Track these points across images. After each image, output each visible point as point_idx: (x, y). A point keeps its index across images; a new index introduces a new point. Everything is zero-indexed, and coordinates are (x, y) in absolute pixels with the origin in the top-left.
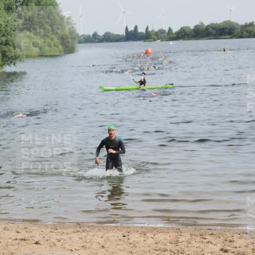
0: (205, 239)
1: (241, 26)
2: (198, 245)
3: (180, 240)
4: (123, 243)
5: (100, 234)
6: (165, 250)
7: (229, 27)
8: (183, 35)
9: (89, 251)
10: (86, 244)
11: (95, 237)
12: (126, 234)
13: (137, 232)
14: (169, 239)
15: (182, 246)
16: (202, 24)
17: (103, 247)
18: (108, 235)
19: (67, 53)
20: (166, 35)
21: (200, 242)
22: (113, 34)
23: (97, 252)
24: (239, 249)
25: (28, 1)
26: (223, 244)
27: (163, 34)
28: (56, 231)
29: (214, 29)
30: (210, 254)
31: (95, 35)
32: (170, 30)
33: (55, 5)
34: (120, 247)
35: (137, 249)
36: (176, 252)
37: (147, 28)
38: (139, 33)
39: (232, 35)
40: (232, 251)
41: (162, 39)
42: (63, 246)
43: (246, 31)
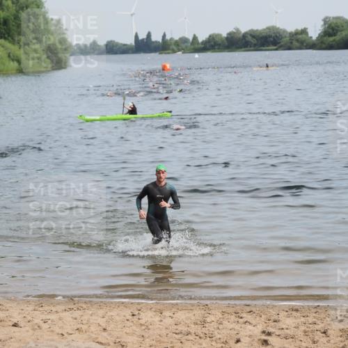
0: (241, 318)
1: (290, 33)
2: (231, 326)
3: (208, 320)
4: (132, 324)
5: (101, 312)
6: (188, 334)
7: (273, 35)
8: (212, 45)
9: (85, 336)
10: (81, 326)
11: (94, 317)
12: (136, 313)
13: (151, 309)
14: (193, 318)
15: (211, 328)
16: (238, 30)
17: (105, 329)
18: (111, 314)
19: (56, 69)
20: (189, 44)
21: (235, 322)
22: (118, 44)
23: (96, 336)
24: (286, 331)
26: (266, 325)
27: (186, 44)
28: (41, 309)
29: (253, 37)
30: (247, 338)
32: (195, 38)
34: (128, 330)
35: (151, 332)
36: (202, 336)
37: (164, 36)
38: (153, 42)
39: (278, 45)
40: (277, 334)
41: (185, 51)
42: (52, 329)
43: (297, 40)
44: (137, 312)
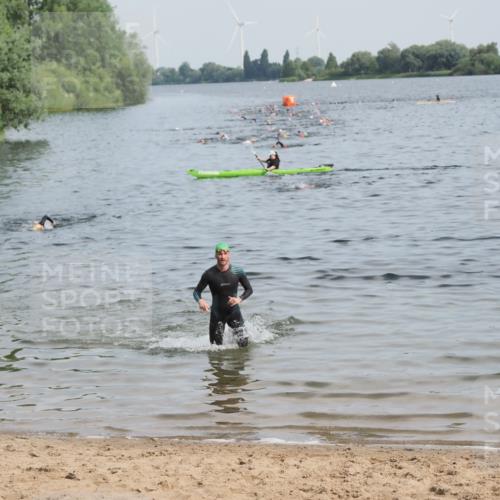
0: (400, 468)
1: (471, 51)
2: (385, 481)
3: (351, 471)
4: (239, 476)
5: (194, 459)
6: (322, 491)
7: (446, 53)
8: (357, 68)
9: (172, 493)
10: (167, 478)
11: (184, 465)
13: (267, 454)
14: (329, 468)
15: (355, 482)
16: (394, 46)
17: (200, 484)
18: (210, 461)
19: (130, 105)
20: (323, 68)
21: (390, 474)
22: (219, 67)
23: (187, 494)
24: (466, 488)
25: (53, 2)
26: (435, 479)
27: (318, 68)
28: (107, 453)
29: (417, 56)
30: (409, 498)
31: (184, 69)
32: (332, 58)
33: (106, 9)
34: (233, 485)
35: (267, 488)
36: (341, 494)
37: (287, 56)
38: (270, 65)
39: (453, 69)
40: (454, 492)
41: (316, 77)
42: (122, 482)
43: (482, 61)
44: (247, 459)
